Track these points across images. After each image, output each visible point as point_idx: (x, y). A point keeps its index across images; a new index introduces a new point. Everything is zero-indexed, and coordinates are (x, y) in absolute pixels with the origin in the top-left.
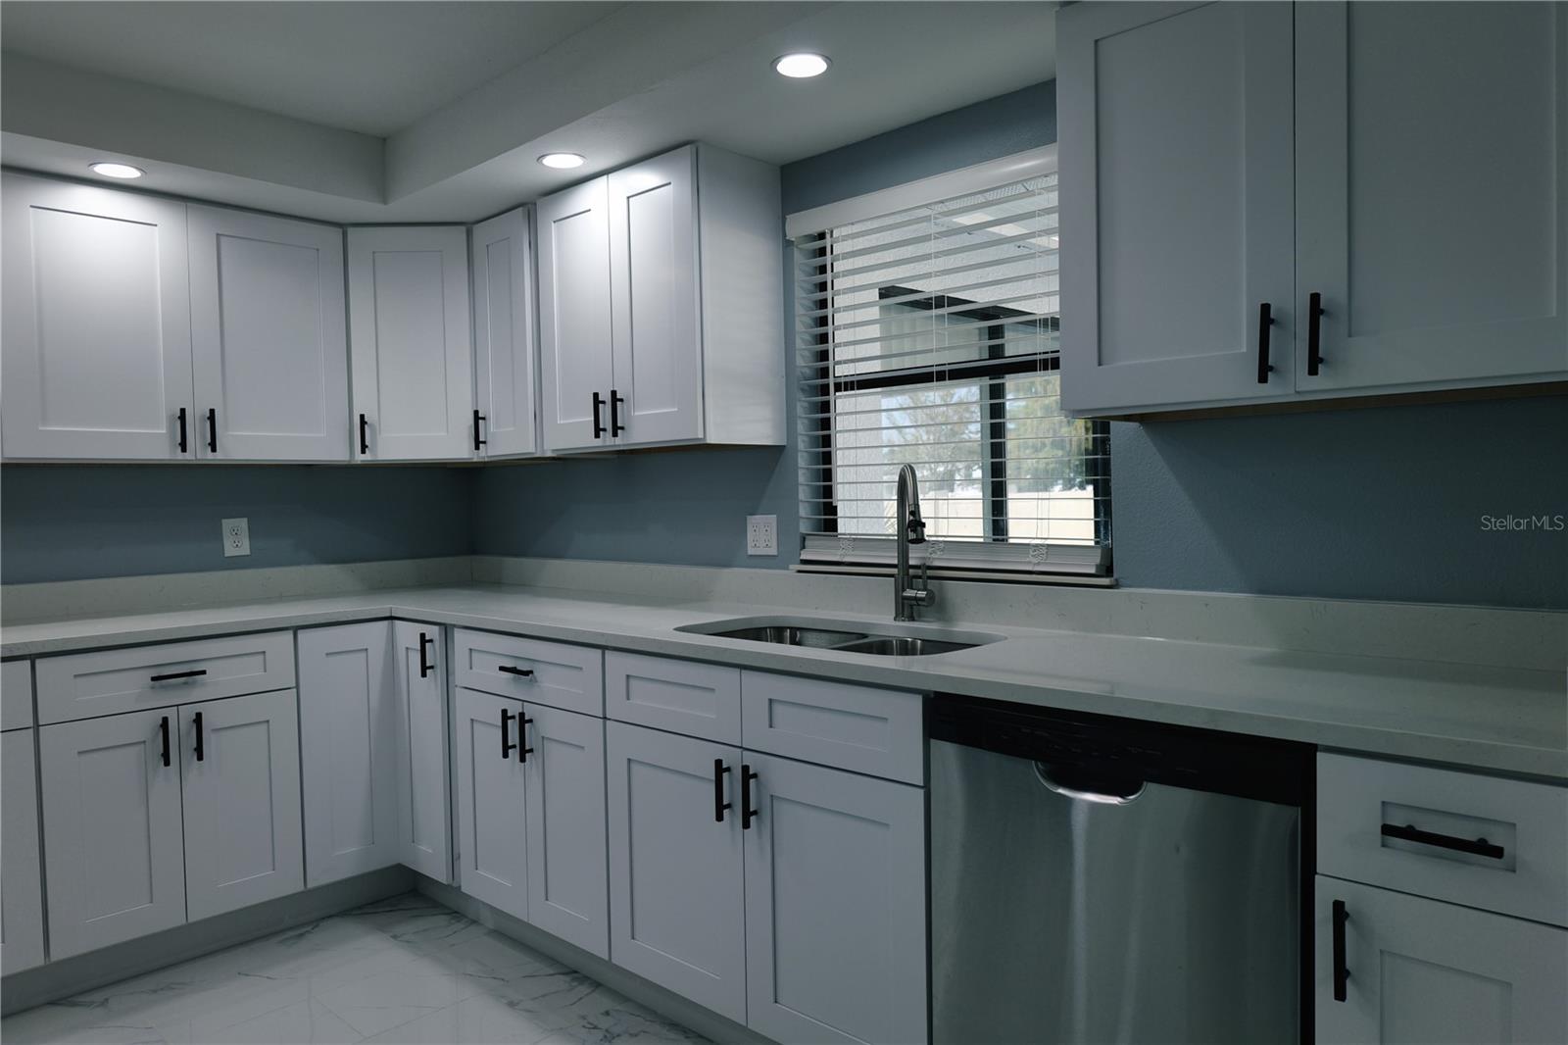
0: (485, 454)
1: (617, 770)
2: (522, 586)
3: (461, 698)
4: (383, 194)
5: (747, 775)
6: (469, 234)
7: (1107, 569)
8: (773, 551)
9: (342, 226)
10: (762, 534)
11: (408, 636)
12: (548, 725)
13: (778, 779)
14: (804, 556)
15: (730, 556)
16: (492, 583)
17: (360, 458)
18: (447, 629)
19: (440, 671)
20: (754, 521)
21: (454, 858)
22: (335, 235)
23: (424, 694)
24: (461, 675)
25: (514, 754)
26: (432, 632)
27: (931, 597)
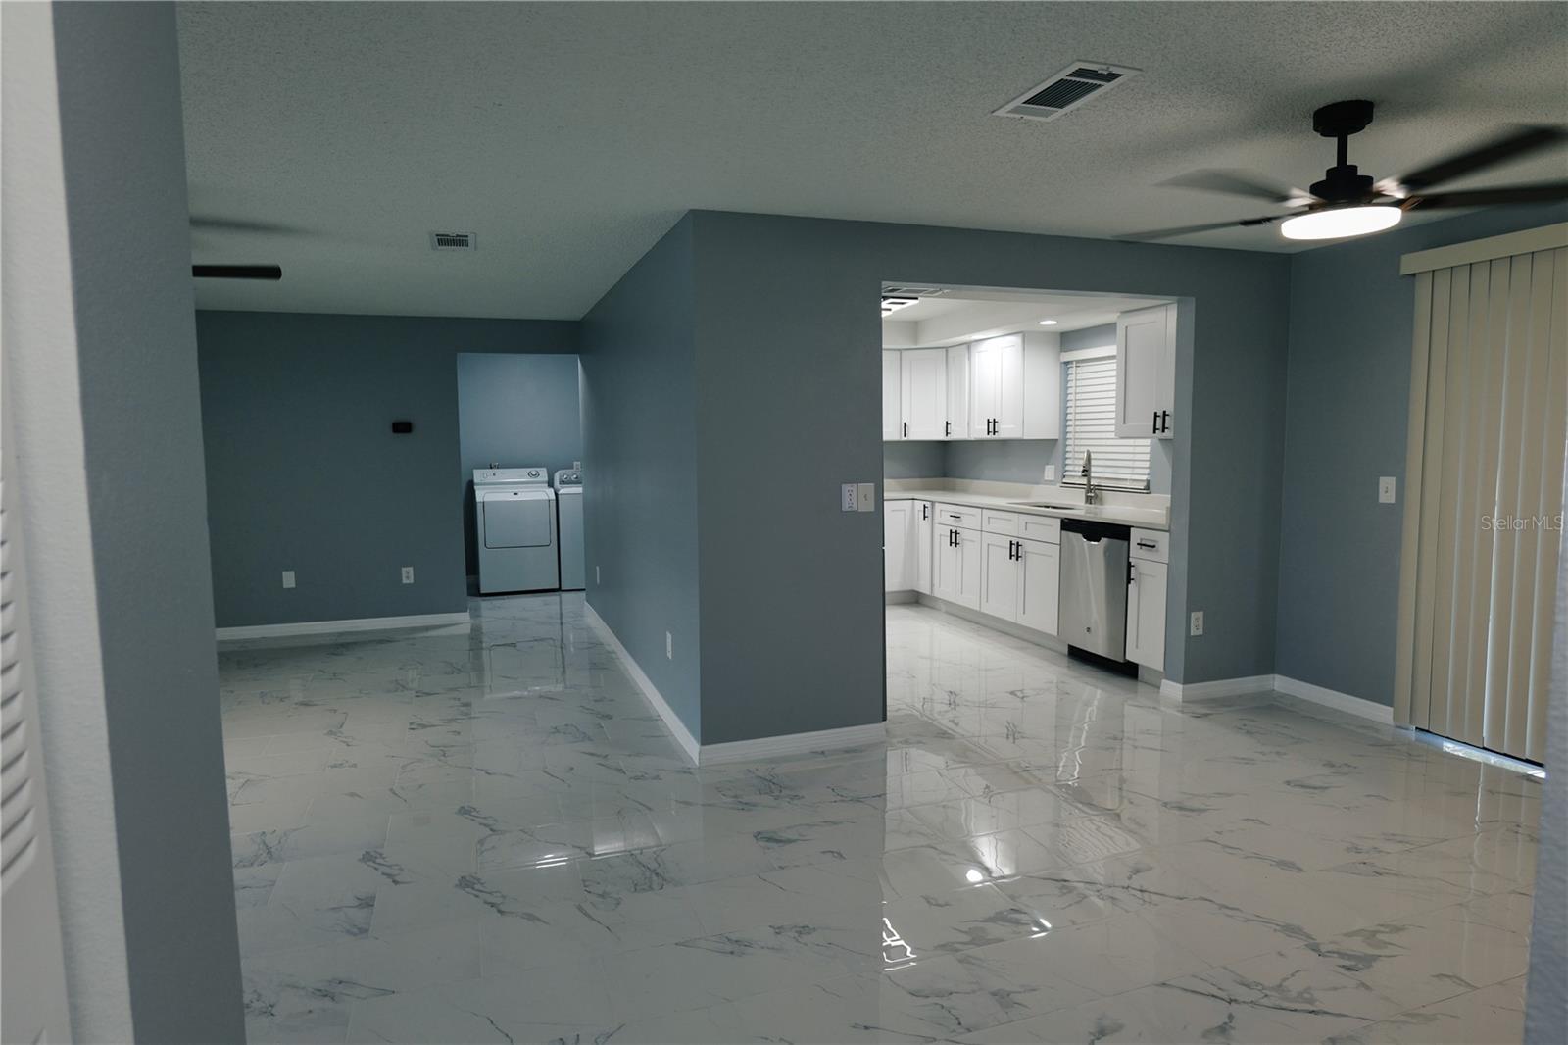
0: (949, 438)
1: (985, 546)
2: (965, 491)
3: (936, 526)
4: (916, 343)
5: (1018, 545)
6: (947, 351)
7: (1147, 488)
8: (1053, 479)
9: (899, 350)
10: (1050, 472)
11: (919, 505)
12: (964, 535)
13: (1027, 546)
14: (1064, 481)
15: (1037, 481)
16: (952, 489)
17: (903, 439)
18: (933, 503)
19: (930, 518)
20: (1047, 467)
21: (932, 585)
22: (898, 353)
23: (924, 526)
24: (936, 521)
25: (953, 545)
26: (928, 504)
27: (1096, 496)
